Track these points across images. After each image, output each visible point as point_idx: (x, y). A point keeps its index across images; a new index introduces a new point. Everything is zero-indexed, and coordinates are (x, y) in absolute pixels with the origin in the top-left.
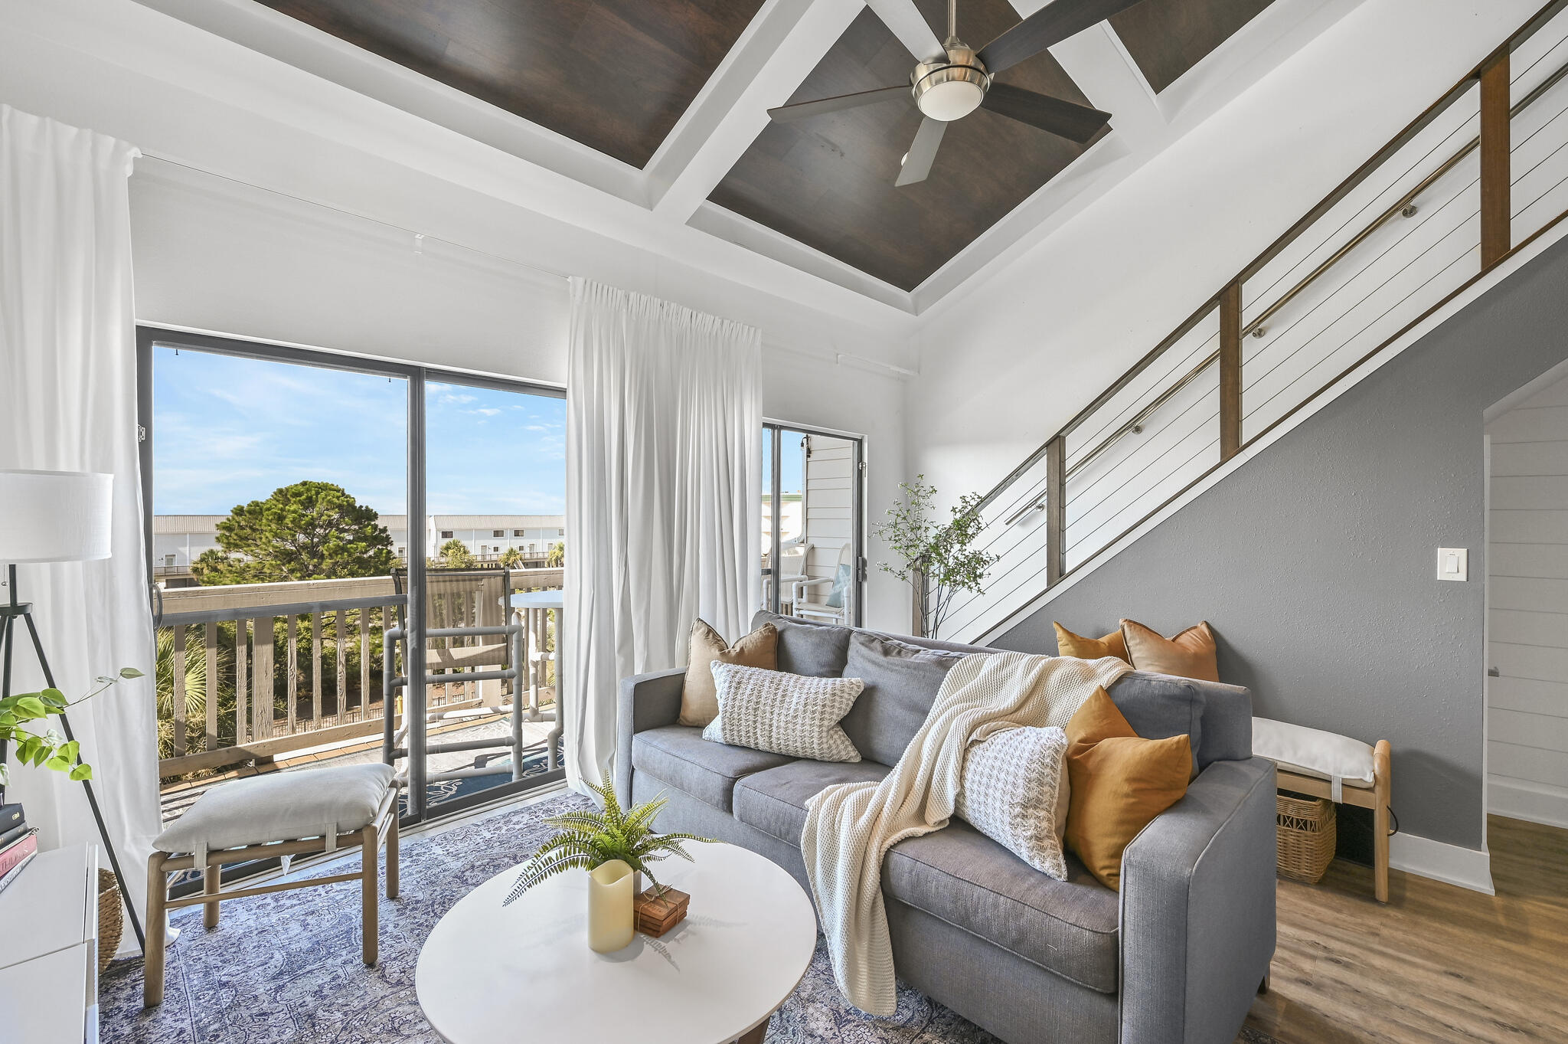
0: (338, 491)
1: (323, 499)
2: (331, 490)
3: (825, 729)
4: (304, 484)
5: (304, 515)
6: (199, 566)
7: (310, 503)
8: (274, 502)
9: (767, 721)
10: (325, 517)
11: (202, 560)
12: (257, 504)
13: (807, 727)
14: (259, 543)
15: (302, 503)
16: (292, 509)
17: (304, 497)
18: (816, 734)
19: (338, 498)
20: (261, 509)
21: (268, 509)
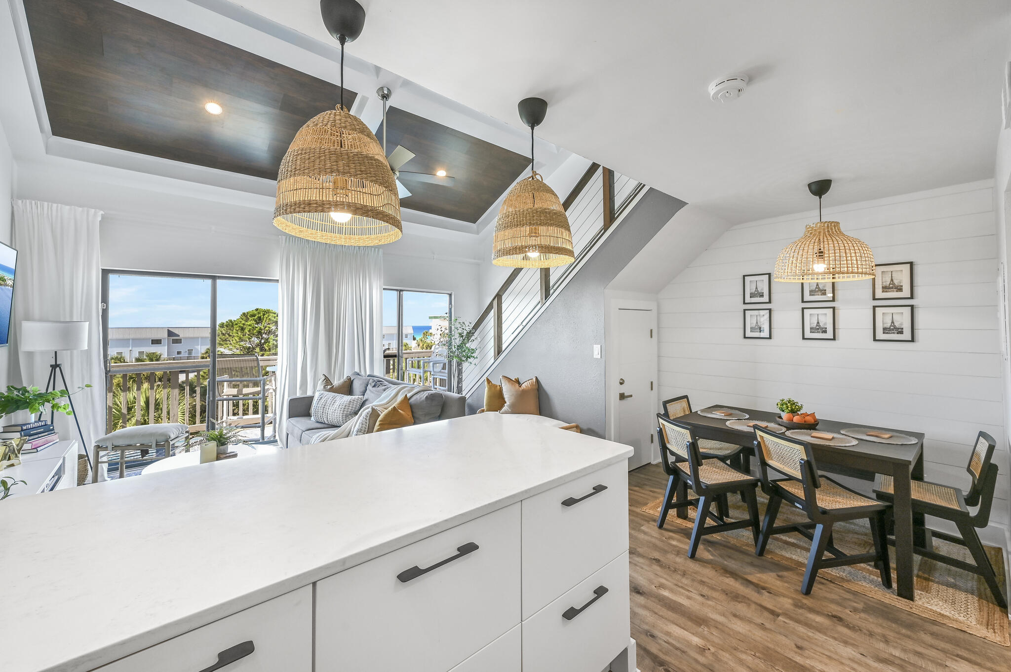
0: (275, 314)
1: (267, 318)
2: (271, 313)
3: (344, 414)
4: (257, 310)
5: (256, 327)
6: (205, 356)
7: (260, 320)
8: (241, 320)
9: (326, 412)
10: (267, 328)
11: (207, 352)
12: (231, 321)
13: (338, 414)
14: (232, 342)
15: (255, 321)
16: (248, 324)
17: (256, 317)
18: (341, 416)
19: (275, 317)
20: (233, 324)
21: (236, 324)
